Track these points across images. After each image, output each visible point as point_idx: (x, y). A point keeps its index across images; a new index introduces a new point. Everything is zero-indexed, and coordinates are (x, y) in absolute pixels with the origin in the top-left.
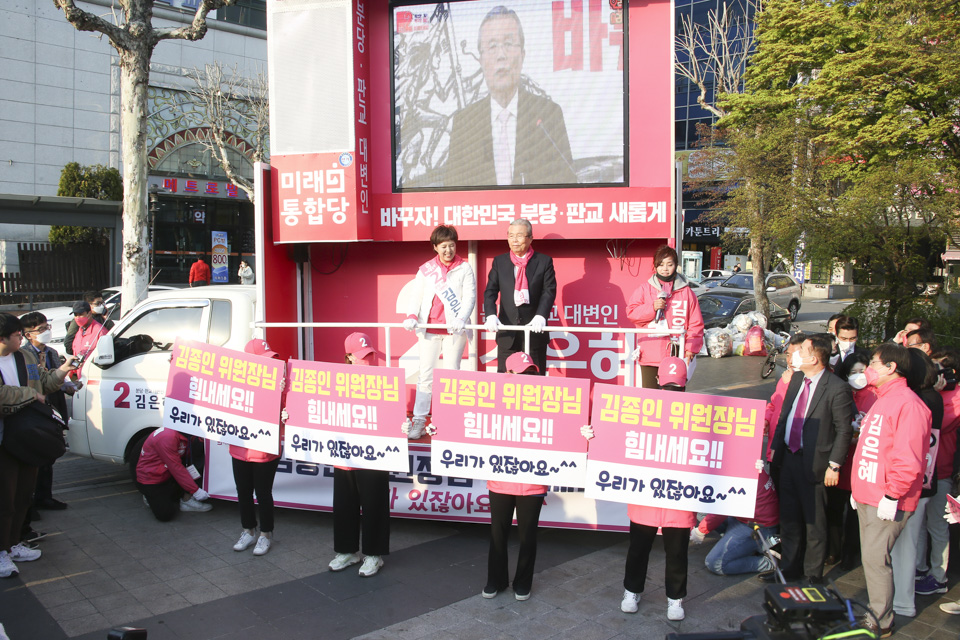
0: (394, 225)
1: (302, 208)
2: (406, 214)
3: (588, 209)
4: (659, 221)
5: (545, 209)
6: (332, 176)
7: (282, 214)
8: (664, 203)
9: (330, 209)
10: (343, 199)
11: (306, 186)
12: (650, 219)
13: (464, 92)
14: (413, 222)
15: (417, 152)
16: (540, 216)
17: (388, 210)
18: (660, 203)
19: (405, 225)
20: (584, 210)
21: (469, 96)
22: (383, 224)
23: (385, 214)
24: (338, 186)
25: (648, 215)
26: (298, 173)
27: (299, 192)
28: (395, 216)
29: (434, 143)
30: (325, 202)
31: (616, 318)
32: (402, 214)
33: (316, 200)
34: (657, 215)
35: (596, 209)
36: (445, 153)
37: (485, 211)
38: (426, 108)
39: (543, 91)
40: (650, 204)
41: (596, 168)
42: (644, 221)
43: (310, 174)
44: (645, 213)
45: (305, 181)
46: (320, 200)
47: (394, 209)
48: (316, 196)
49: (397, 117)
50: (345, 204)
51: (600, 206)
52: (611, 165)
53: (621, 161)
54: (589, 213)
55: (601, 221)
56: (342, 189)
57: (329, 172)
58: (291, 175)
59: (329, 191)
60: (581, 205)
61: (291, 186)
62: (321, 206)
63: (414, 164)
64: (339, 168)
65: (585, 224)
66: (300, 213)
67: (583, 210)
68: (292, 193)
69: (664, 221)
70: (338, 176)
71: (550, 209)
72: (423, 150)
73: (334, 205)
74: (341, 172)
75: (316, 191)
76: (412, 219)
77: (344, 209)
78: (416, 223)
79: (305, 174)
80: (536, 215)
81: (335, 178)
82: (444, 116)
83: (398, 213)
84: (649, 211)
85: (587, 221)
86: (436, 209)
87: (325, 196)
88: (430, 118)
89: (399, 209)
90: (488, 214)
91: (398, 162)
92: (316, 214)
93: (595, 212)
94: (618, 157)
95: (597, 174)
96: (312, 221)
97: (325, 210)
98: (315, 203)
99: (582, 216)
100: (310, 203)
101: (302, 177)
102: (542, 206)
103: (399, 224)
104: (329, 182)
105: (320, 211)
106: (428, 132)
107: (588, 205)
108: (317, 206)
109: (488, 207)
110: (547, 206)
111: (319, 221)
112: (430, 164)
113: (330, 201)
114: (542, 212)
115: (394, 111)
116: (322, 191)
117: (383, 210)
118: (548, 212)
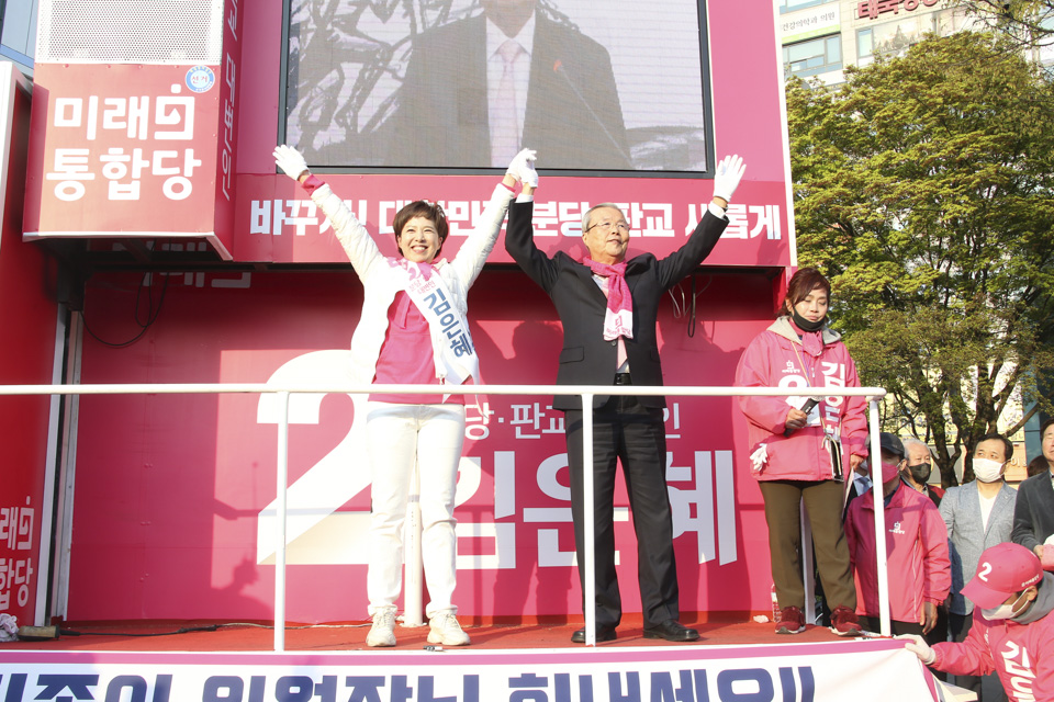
0: (278, 231)
1: (95, 165)
2: (303, 212)
3: (648, 213)
4: (770, 237)
5: (570, 211)
6: (168, 110)
7: (48, 176)
8: (776, 208)
9: (158, 170)
10: (189, 153)
11: (108, 124)
12: (755, 233)
13: (423, 8)
14: (317, 227)
15: (330, 104)
16: (561, 223)
17: (267, 204)
18: (768, 207)
19: (301, 231)
20: (641, 215)
21: (432, 15)
22: (255, 229)
23: (261, 212)
24: (180, 127)
25: (751, 226)
26: (94, 100)
27: (91, 135)
28: (279, 215)
29: (364, 87)
30: (148, 156)
31: (677, 426)
32: (295, 212)
33: (128, 152)
34: (765, 226)
35: (661, 213)
36: (383, 108)
37: (459, 211)
38: (352, 31)
39: (565, 18)
40: (753, 209)
41: (656, 145)
42: (746, 237)
43: (120, 102)
44: (746, 223)
45: (108, 114)
46: (138, 152)
47: (278, 203)
48: (128, 145)
49: (294, 42)
50: (191, 162)
51: (667, 208)
52: (684, 142)
53: (701, 136)
54: (650, 220)
55: (671, 234)
56: (188, 134)
57: (162, 101)
58: (77, 103)
59: (159, 136)
60: (635, 206)
61: (76, 122)
62: (139, 163)
63: (324, 124)
64: (185, 92)
65: (643, 239)
66: (91, 176)
67: (637, 215)
68: (76, 137)
69: (778, 237)
70: (181, 109)
71: (578, 211)
72: (342, 99)
73: (167, 163)
74: (189, 102)
75: (131, 134)
76: (315, 222)
77: (189, 172)
78: (323, 229)
79: (108, 101)
80: (555, 221)
81: (175, 111)
82: (384, 44)
83: (288, 211)
84: (752, 220)
85: (647, 233)
86: (363, 204)
87: (150, 147)
88: (360, 46)
89: (289, 203)
90: (464, 217)
91: (292, 120)
92: (127, 179)
93: (659, 219)
94: (695, 129)
95: (659, 155)
96: (115, 193)
97: (147, 172)
98: (127, 158)
99: (636, 224)
100: (114, 157)
101: (102, 108)
102: (565, 206)
103: (289, 230)
104: (161, 119)
105: (136, 173)
106: (352, 70)
107: (647, 206)
108: (129, 165)
109: (464, 205)
110: (574, 206)
111: (134, 192)
112: (355, 124)
113: (159, 155)
114: (564, 216)
115: (290, 30)
116: (143, 136)
117: (255, 204)
118: (576, 217)
